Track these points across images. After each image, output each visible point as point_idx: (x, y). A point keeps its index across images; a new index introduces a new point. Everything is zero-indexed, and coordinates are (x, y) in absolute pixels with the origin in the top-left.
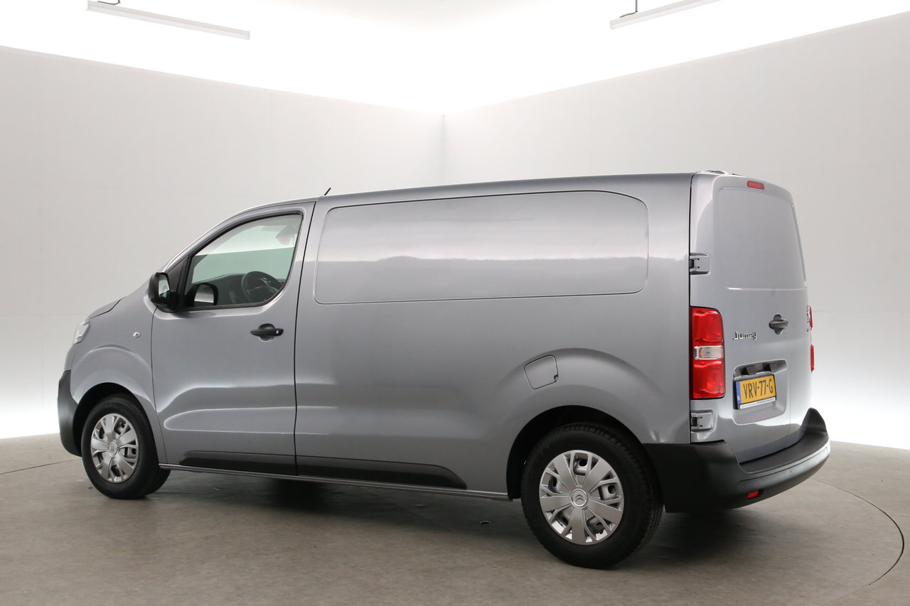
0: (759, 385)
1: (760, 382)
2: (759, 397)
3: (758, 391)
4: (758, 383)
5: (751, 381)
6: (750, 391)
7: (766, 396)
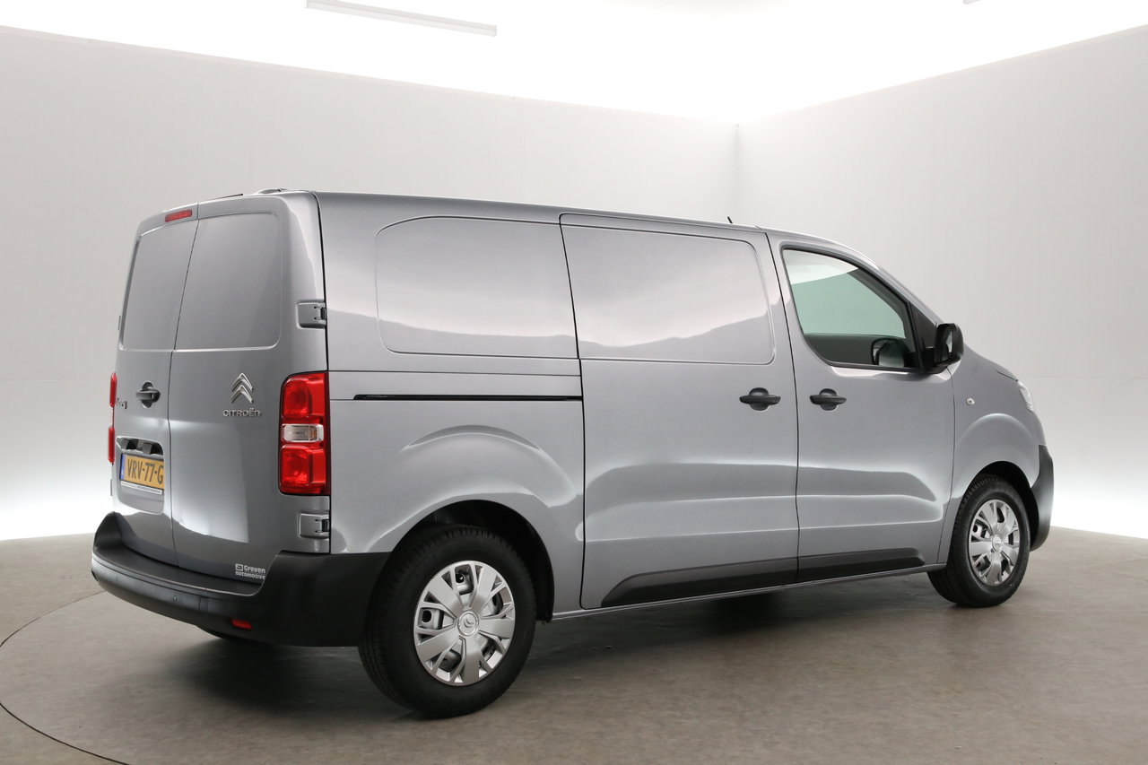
0: (145, 467)
1: (147, 464)
2: (142, 481)
3: (143, 473)
4: (144, 464)
5: (137, 459)
6: (134, 469)
7: (149, 484)
